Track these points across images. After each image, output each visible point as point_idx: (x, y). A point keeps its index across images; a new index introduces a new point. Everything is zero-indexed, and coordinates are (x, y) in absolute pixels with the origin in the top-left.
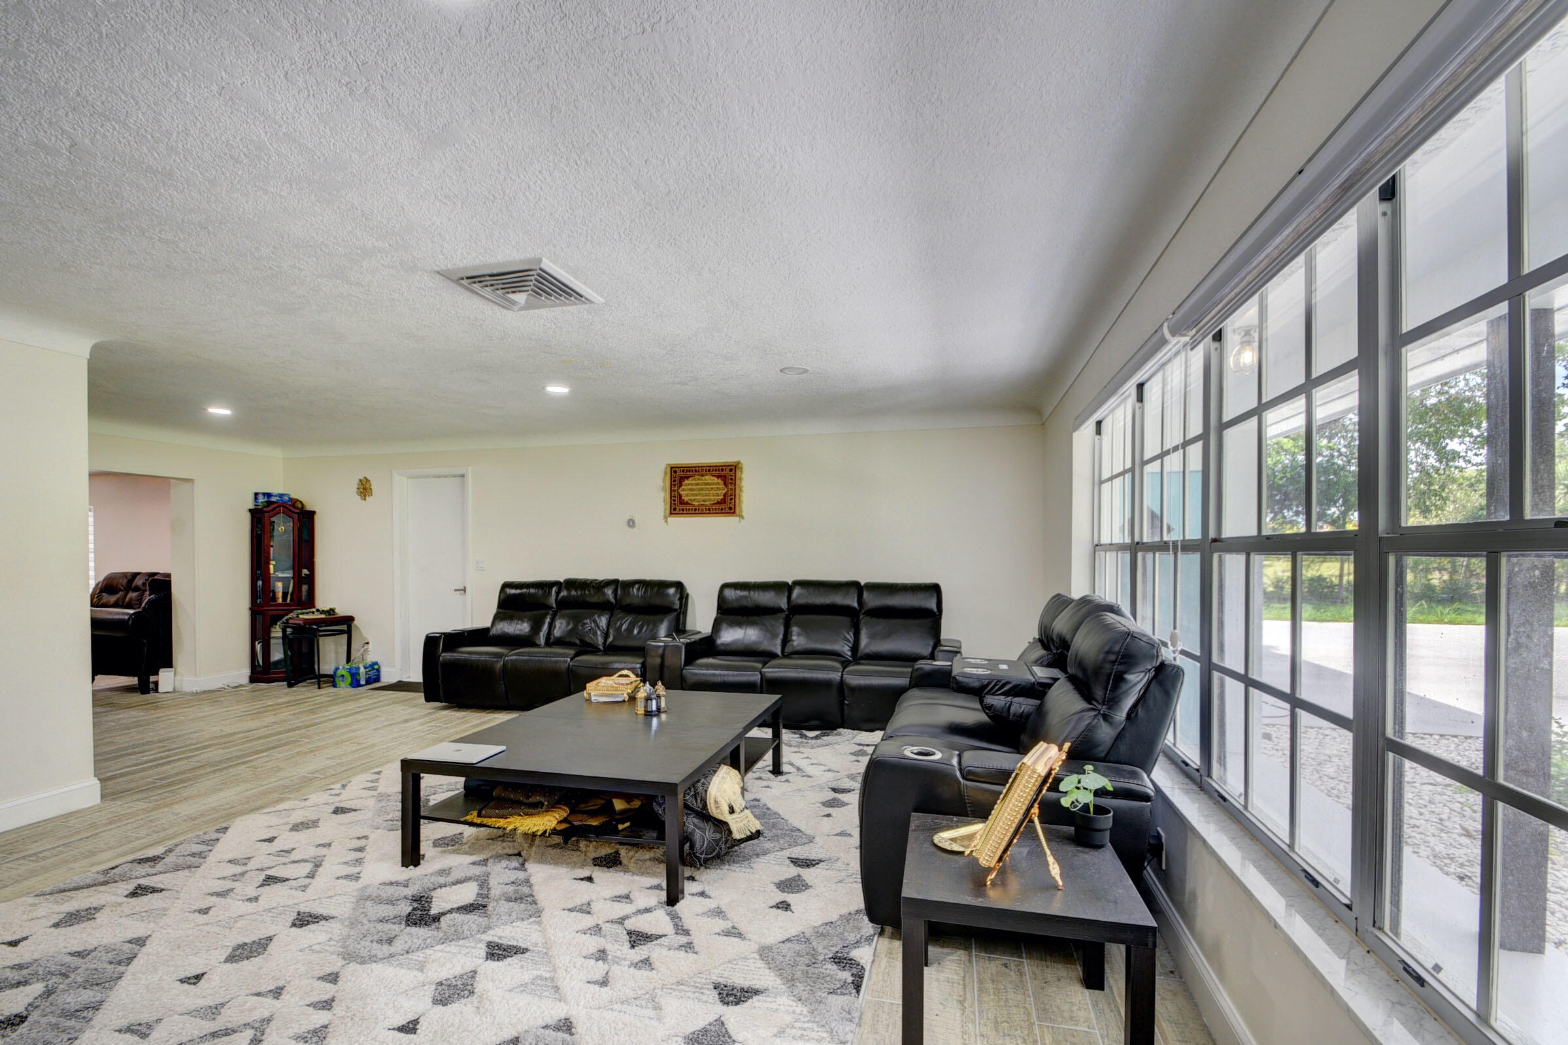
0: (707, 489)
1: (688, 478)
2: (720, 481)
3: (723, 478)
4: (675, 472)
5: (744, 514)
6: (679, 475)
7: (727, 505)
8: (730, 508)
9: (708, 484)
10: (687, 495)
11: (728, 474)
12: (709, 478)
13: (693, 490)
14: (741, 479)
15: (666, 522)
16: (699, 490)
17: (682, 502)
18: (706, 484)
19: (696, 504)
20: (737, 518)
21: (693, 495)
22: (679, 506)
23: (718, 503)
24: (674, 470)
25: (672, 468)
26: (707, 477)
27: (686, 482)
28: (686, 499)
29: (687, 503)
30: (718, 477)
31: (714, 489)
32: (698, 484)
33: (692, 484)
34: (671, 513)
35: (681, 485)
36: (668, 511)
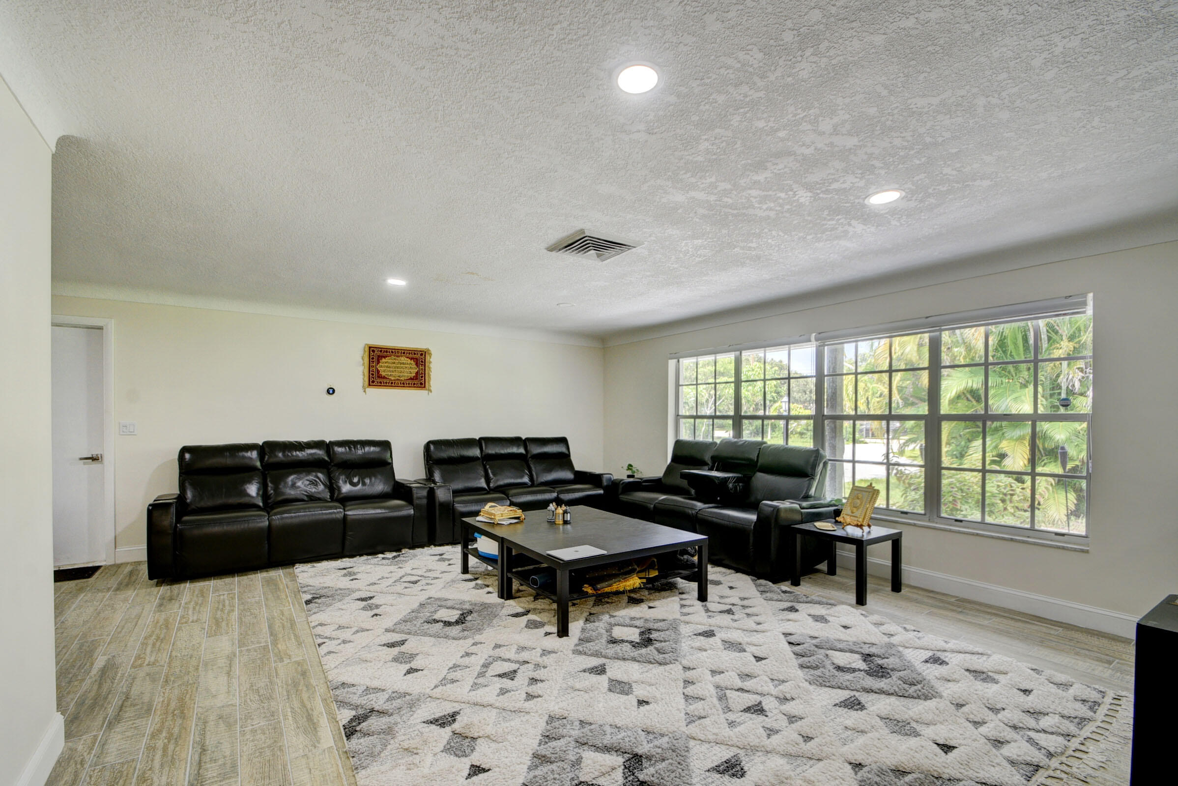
0: (402, 367)
1: (385, 357)
2: (412, 362)
3: (416, 361)
4: (373, 351)
5: (432, 388)
6: (376, 355)
7: (419, 381)
8: (421, 384)
9: (403, 363)
10: (384, 371)
11: (419, 358)
12: (403, 359)
13: (389, 367)
14: (430, 362)
15: (365, 391)
16: (395, 368)
17: (380, 377)
18: (401, 364)
19: (393, 378)
20: (427, 392)
21: (390, 371)
22: (376, 379)
23: (411, 379)
24: (372, 349)
25: (370, 347)
26: (402, 358)
27: (384, 360)
28: (383, 374)
29: (384, 377)
30: (411, 359)
31: (409, 369)
32: (394, 363)
33: (389, 363)
34: (369, 385)
35: (378, 362)
36: (367, 383)
